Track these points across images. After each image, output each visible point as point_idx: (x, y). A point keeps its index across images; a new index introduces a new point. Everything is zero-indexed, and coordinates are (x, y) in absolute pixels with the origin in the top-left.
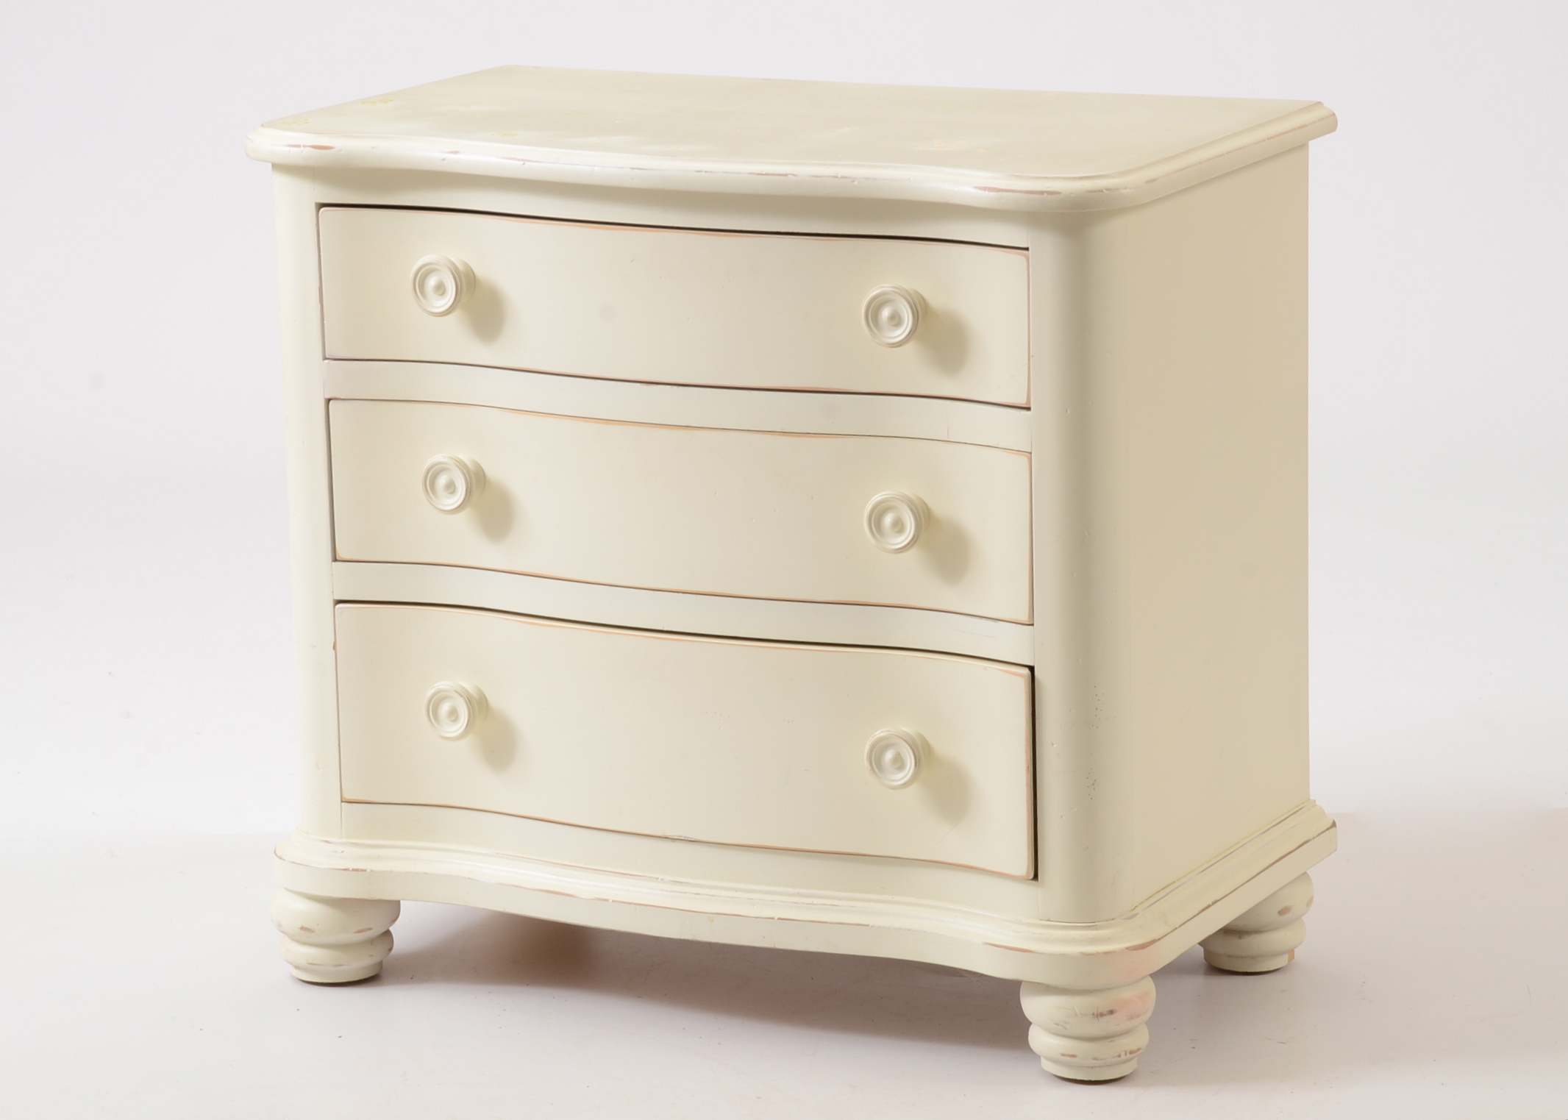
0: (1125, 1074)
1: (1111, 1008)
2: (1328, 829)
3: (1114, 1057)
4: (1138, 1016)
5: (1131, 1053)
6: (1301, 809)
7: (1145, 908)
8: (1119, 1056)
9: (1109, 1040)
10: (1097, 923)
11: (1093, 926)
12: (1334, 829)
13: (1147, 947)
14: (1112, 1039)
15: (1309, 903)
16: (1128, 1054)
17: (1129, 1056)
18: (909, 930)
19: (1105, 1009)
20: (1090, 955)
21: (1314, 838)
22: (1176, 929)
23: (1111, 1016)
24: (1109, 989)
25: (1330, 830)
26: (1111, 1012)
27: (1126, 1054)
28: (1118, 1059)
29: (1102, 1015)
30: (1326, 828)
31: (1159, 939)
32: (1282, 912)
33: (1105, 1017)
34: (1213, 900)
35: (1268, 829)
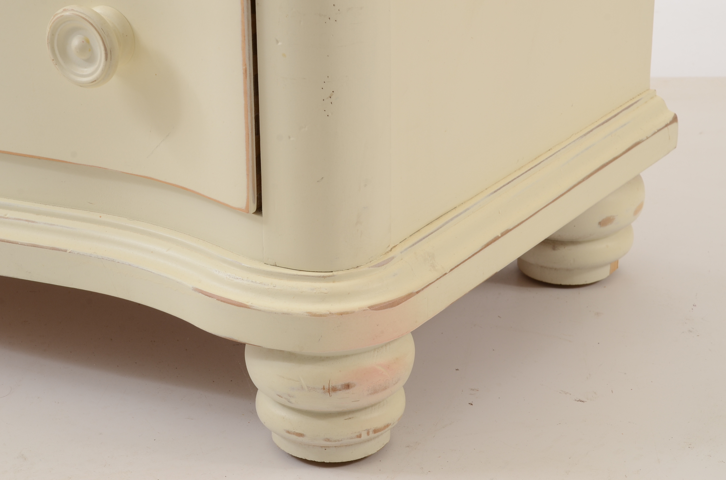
0: (370, 454)
1: (347, 382)
2: (667, 125)
3: (352, 438)
4: (385, 389)
5: (375, 431)
6: (636, 102)
7: (406, 250)
8: (360, 436)
9: (347, 417)
10: (334, 273)
11: (329, 276)
12: (674, 124)
13: (398, 304)
14: (350, 416)
15: (637, 212)
16: (371, 433)
17: (372, 435)
18: (113, 261)
19: (338, 382)
20: (321, 316)
21: (647, 138)
22: (446, 274)
23: (348, 391)
24: (346, 356)
25: (669, 127)
26: (348, 386)
27: (368, 434)
28: (358, 439)
29: (334, 389)
30: (663, 124)
31: (418, 292)
32: (603, 223)
33: (339, 393)
34: (503, 230)
35: (591, 131)
